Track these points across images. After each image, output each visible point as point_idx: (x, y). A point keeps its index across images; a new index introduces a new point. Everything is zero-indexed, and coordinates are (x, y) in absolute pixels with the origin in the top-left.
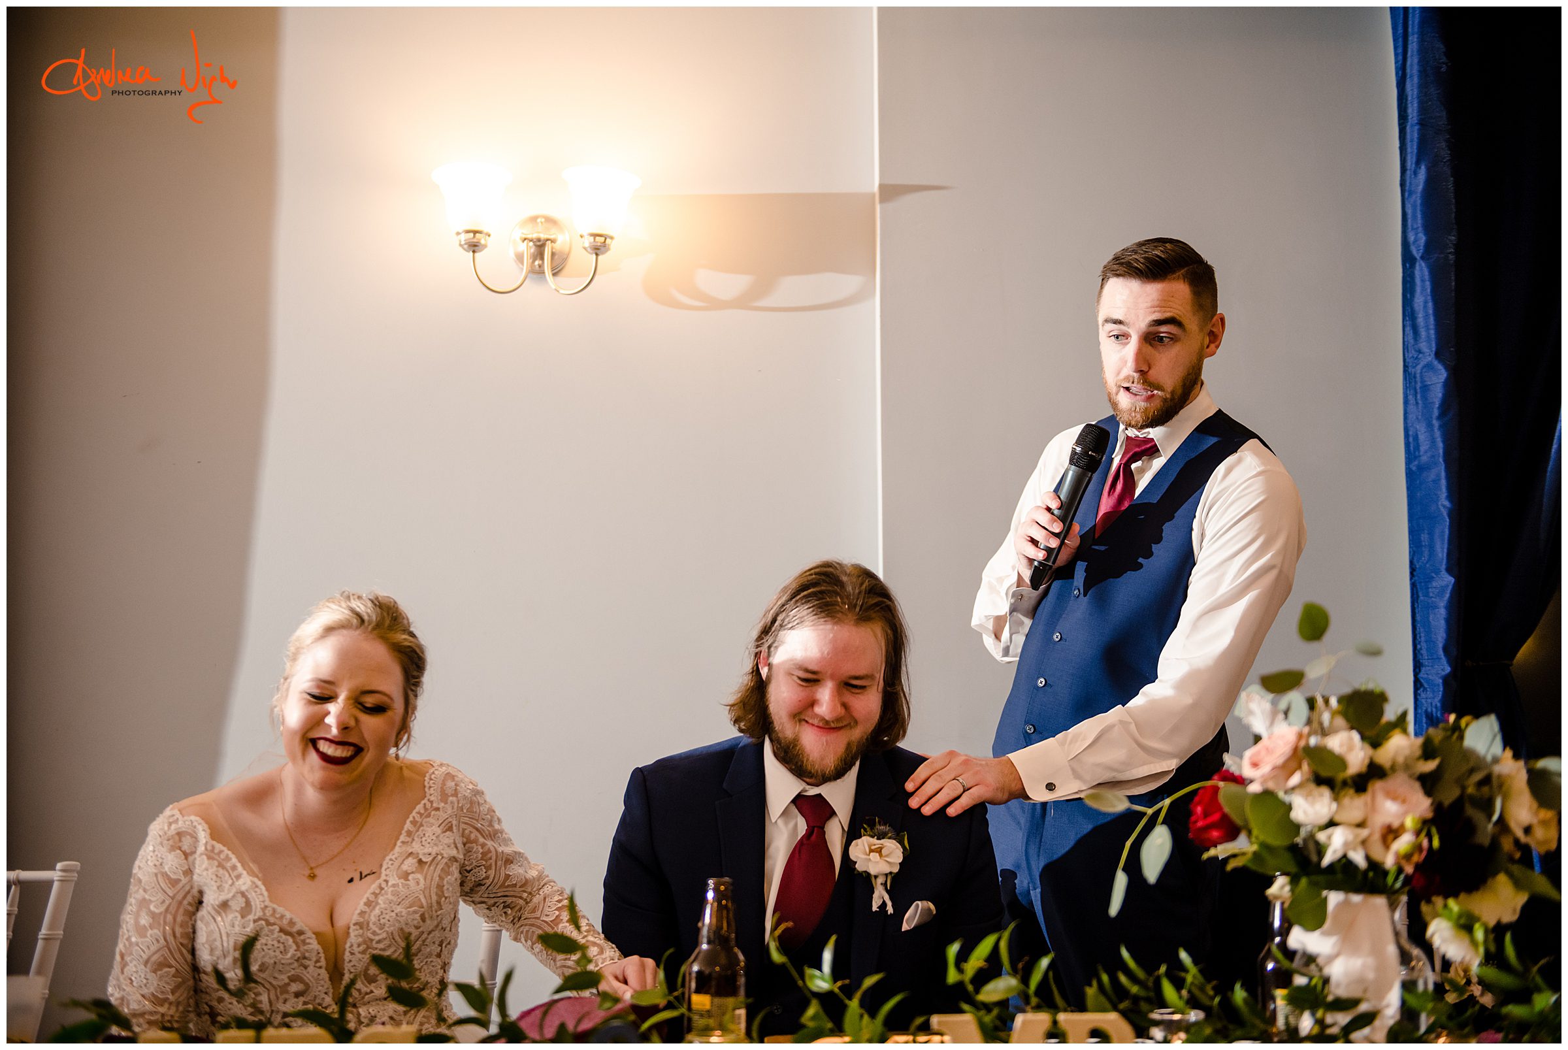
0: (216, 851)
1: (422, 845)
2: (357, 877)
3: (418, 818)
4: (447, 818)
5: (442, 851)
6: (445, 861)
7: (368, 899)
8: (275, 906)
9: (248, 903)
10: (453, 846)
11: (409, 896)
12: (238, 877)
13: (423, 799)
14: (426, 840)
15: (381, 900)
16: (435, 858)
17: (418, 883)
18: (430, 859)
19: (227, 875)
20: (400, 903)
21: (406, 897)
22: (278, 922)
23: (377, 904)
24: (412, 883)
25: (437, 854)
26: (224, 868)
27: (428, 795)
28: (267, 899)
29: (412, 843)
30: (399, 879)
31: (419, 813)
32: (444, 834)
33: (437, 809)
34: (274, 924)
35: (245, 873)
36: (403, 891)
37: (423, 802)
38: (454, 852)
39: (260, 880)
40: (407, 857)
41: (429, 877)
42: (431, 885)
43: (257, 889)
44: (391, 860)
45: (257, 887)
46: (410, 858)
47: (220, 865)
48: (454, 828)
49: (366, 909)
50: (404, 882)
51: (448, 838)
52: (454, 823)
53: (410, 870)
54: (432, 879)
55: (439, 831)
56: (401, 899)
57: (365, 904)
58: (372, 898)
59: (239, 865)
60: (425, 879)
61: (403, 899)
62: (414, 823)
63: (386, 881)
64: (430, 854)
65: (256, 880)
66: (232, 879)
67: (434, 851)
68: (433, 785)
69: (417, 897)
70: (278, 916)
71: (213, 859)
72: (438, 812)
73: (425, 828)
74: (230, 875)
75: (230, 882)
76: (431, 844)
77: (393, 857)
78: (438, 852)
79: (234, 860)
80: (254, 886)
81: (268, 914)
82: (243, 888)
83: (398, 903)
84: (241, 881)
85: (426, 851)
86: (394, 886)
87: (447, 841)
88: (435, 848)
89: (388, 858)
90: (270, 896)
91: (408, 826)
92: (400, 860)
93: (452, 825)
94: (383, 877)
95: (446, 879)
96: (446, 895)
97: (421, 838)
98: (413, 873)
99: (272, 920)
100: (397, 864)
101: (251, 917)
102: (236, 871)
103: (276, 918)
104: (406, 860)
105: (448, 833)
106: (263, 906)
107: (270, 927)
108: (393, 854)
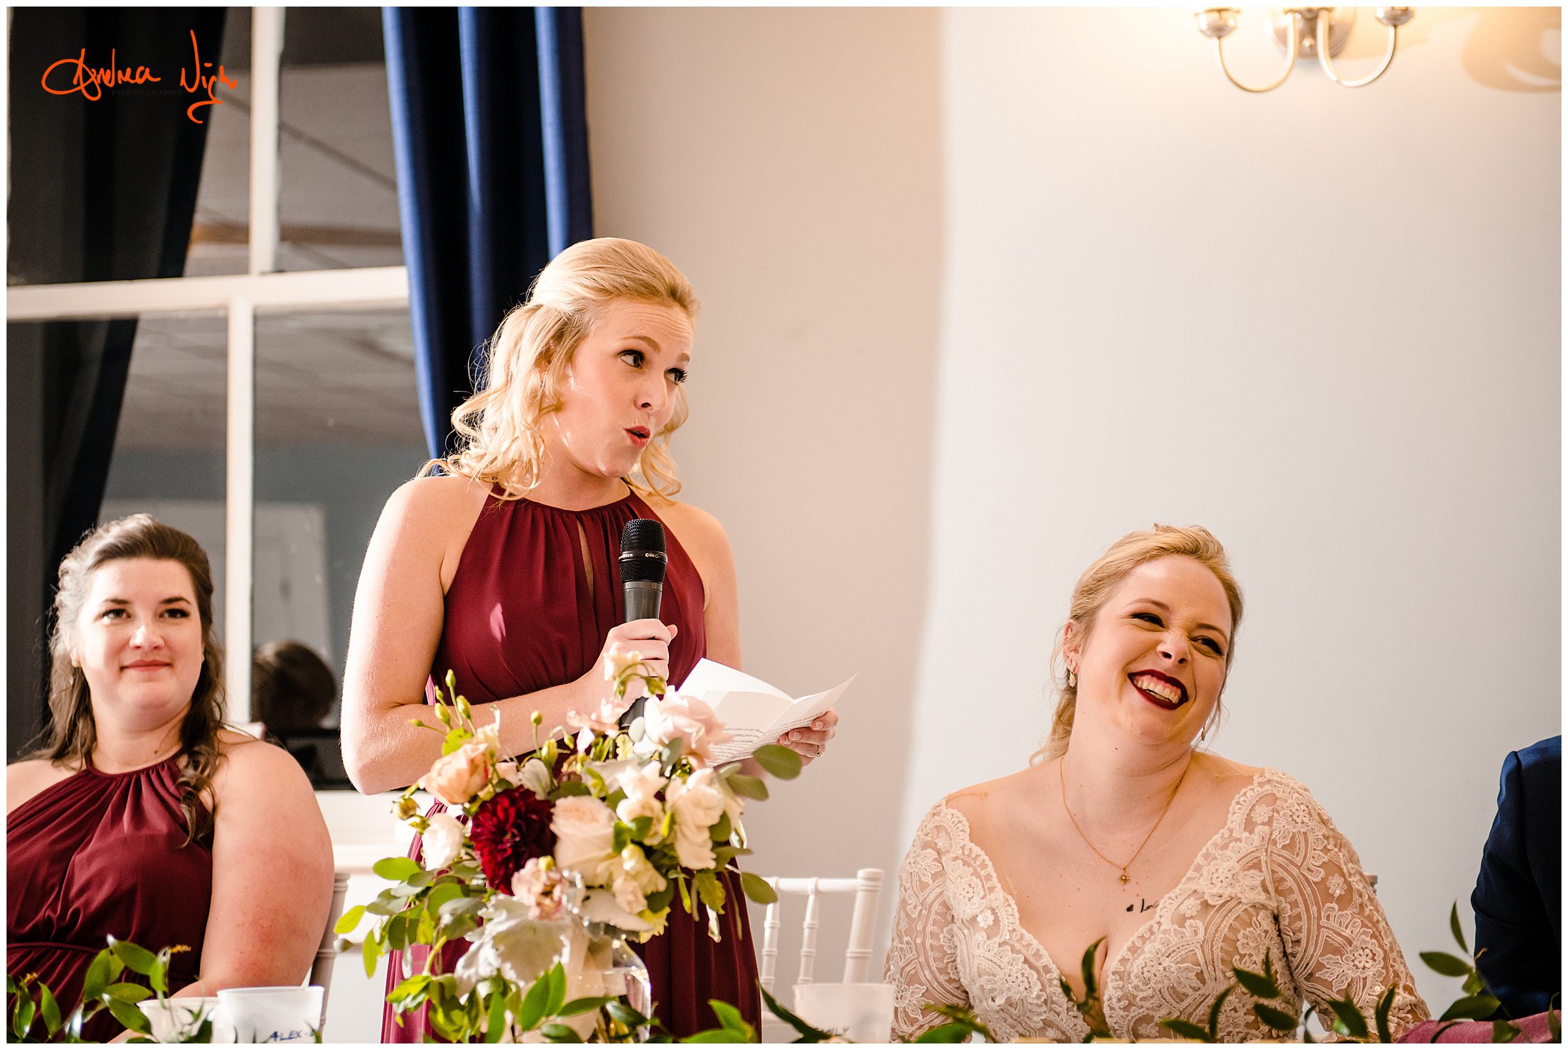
0: (973, 856)
1: (1212, 883)
2: (1138, 907)
3: (1212, 851)
4: (1253, 852)
5: (1239, 895)
6: (1241, 908)
7: (1133, 942)
8: (1024, 931)
9: (997, 920)
10: (1260, 889)
11: (1181, 948)
12: (992, 889)
13: (1223, 828)
14: (1218, 878)
15: (1148, 947)
16: (1227, 902)
17: (1196, 932)
18: (1220, 902)
19: (981, 886)
20: (1170, 955)
21: (1179, 948)
22: (1023, 950)
23: (1143, 951)
24: (1188, 932)
25: (1232, 898)
26: (978, 876)
27: (1229, 823)
28: (1018, 922)
29: (1199, 878)
30: (1172, 924)
31: (1215, 845)
32: (1246, 872)
33: (1239, 840)
34: (1019, 952)
35: (999, 886)
36: (1174, 941)
37: (1222, 831)
38: (1262, 898)
39: (1014, 899)
40: (1188, 897)
41: (1212, 929)
42: (1214, 937)
43: (1008, 908)
44: (1170, 898)
45: (1009, 905)
46: (1192, 899)
47: (976, 874)
48: (1264, 865)
49: (1129, 955)
50: (1178, 928)
51: (1255, 878)
52: (1263, 858)
53: (1189, 913)
54: (1217, 930)
55: (1238, 867)
56: (1172, 950)
57: (1129, 949)
58: (1139, 943)
59: (994, 875)
60: (1206, 930)
61: (1174, 951)
62: (1207, 856)
63: (1159, 923)
64: (1220, 896)
65: (1010, 897)
66: (984, 891)
67: (1227, 892)
68: (1239, 811)
69: (1193, 950)
70: (1024, 943)
71: (969, 865)
72: (1239, 844)
73: (1219, 862)
74: (983, 887)
75: (982, 894)
76: (1225, 884)
77: (1173, 896)
78: (1233, 896)
79: (990, 869)
80: (1006, 904)
81: (1014, 939)
82: (994, 905)
83: (1167, 954)
84: (993, 896)
85: (1215, 891)
86: (1165, 931)
87: (1248, 882)
88: (1230, 889)
89: (1166, 896)
90: (1020, 919)
91: (1199, 859)
92: (1181, 899)
93: (1260, 861)
94: (1157, 919)
95: (1242, 932)
96: (1242, 952)
97: (1213, 873)
98: (1192, 917)
99: (1018, 946)
100: (1176, 904)
101: (997, 940)
102: (990, 882)
103: (1023, 946)
104: (1187, 900)
105: (1253, 871)
106: (1011, 929)
107: (1015, 955)
108: (1174, 892)
